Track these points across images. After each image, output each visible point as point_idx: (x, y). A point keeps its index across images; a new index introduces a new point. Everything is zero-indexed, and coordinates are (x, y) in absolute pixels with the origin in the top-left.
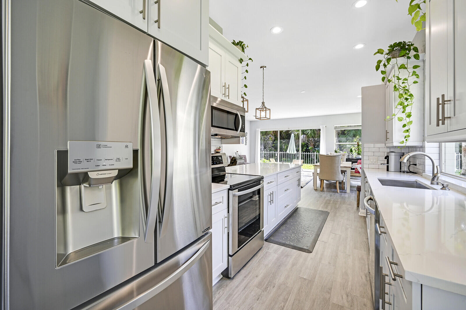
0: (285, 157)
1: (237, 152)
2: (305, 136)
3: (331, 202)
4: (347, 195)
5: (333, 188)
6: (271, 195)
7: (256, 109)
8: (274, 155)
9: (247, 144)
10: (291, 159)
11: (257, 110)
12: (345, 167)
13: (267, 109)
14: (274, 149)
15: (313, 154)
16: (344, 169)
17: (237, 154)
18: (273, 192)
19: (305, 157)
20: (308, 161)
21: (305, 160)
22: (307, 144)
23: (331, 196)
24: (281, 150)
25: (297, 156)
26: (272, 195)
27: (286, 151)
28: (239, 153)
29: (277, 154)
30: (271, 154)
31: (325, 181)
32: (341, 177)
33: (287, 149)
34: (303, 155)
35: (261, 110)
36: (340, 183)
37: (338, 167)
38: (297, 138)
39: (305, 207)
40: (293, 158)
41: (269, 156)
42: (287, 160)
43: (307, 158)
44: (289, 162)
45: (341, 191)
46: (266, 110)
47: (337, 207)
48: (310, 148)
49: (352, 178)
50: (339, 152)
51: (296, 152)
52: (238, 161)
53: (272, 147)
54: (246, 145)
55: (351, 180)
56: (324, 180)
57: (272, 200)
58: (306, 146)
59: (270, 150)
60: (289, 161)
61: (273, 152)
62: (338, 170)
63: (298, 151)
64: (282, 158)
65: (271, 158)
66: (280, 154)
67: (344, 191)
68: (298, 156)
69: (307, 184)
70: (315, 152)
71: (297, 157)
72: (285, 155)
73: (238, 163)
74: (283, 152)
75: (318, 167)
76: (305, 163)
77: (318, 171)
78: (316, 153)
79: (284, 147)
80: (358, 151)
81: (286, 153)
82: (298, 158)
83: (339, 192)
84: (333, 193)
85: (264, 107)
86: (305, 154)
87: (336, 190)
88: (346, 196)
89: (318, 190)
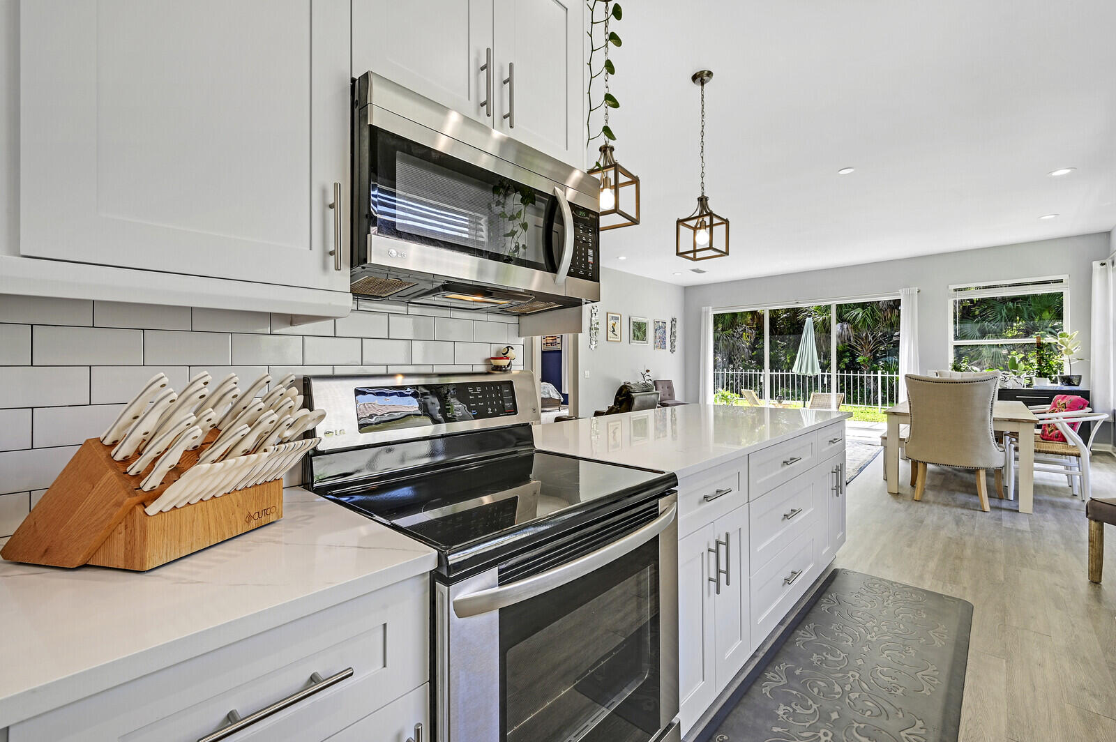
0: (788, 386)
1: (648, 371)
2: (845, 326)
3: (968, 552)
4: (1024, 525)
5: (959, 491)
6: (717, 552)
7: (679, 222)
8: (756, 380)
9: (676, 348)
10: (804, 391)
11: (682, 228)
12: (1010, 420)
13: (716, 221)
14: (757, 363)
15: (872, 375)
16: (1008, 428)
17: (647, 378)
18: (727, 535)
19: (848, 384)
20: (855, 397)
21: (849, 393)
22: (853, 347)
23: (958, 522)
24: (775, 365)
25: (823, 381)
26: (723, 548)
27: (790, 368)
28: (653, 376)
29: (762, 377)
30: (746, 377)
31: (930, 466)
32: (995, 456)
33: (792, 363)
34: (842, 381)
35: (695, 229)
36: (988, 474)
37: (984, 420)
38: (823, 330)
39: (862, 568)
40: (810, 386)
41: (741, 381)
42: (793, 394)
43: (855, 388)
44: (799, 399)
45: (996, 502)
46: (711, 226)
47: (1001, 576)
48: (860, 359)
49: (1042, 457)
50: (967, 369)
51: (818, 372)
52: (638, 398)
53: (752, 358)
54: (672, 351)
55: (1036, 465)
56: (925, 464)
57: (723, 567)
58: (848, 354)
59: (746, 368)
60: (799, 395)
61: (753, 370)
62: (985, 430)
63: (825, 367)
64: (777, 388)
65: (746, 388)
66: (771, 377)
67: (1004, 504)
68: (826, 382)
69: (861, 470)
70: (879, 372)
71: (823, 385)
72: (788, 380)
73: (636, 402)
74: (782, 371)
75: (901, 418)
76: (849, 402)
77: (905, 430)
78: (882, 373)
79: (783, 358)
80: (1040, 364)
81: (790, 373)
82: (827, 388)
83: (987, 508)
84: (965, 511)
85: (705, 213)
86: (849, 378)
87: (973, 500)
88: (1019, 528)
89: (902, 495)
